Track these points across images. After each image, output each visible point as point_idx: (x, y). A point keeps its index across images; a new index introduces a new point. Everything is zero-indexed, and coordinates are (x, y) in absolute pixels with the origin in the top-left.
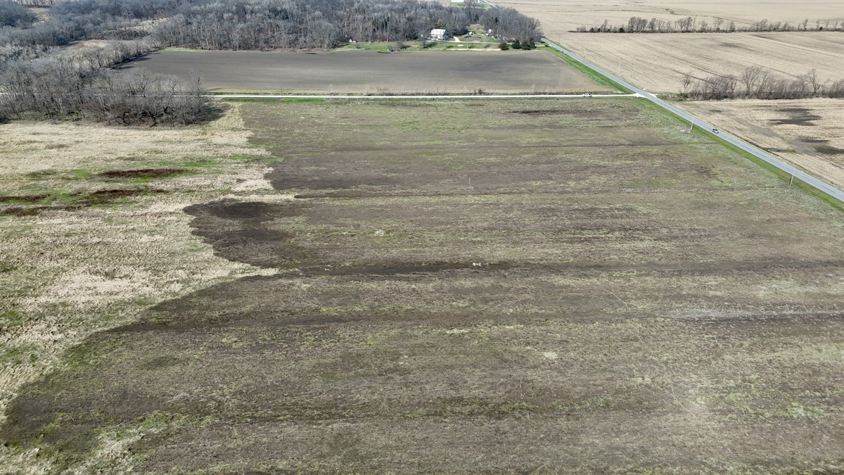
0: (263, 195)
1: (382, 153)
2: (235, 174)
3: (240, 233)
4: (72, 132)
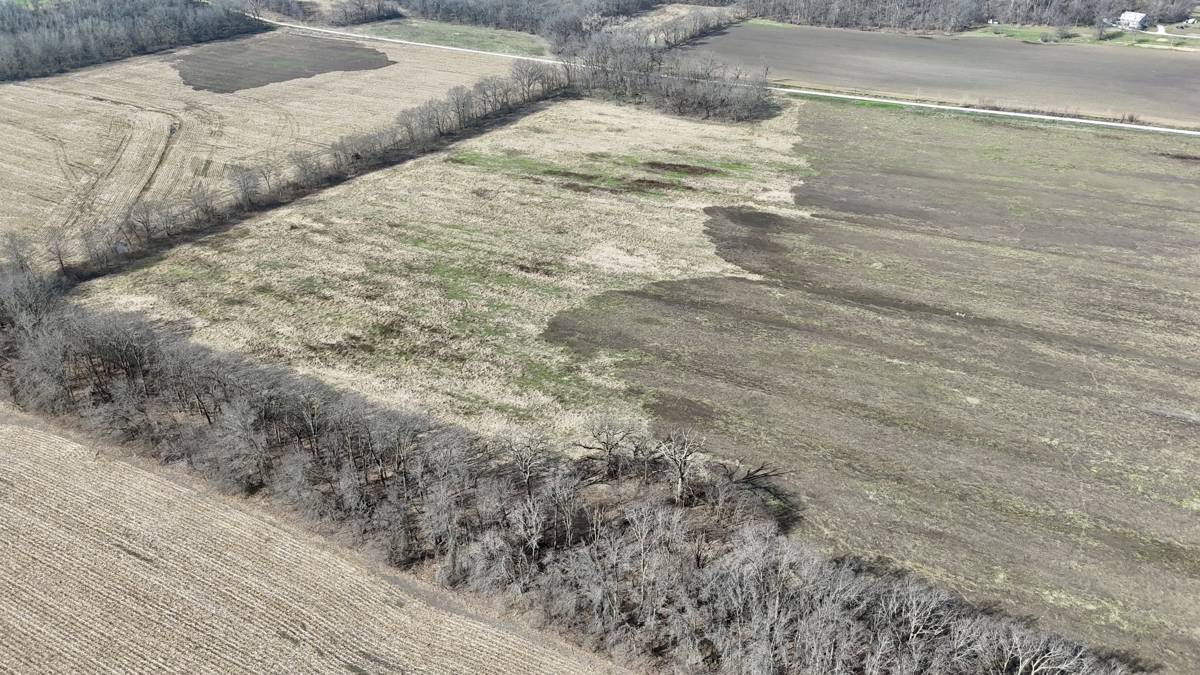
0: (781, 207)
3: (744, 240)
4: (631, 117)
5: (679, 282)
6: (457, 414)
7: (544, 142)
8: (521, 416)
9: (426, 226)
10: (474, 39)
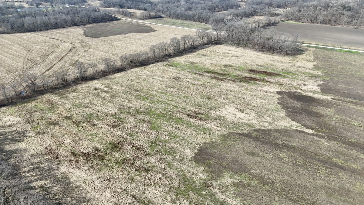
0: (315, 94)
2: (304, 81)
4: (242, 52)
9: (150, 92)
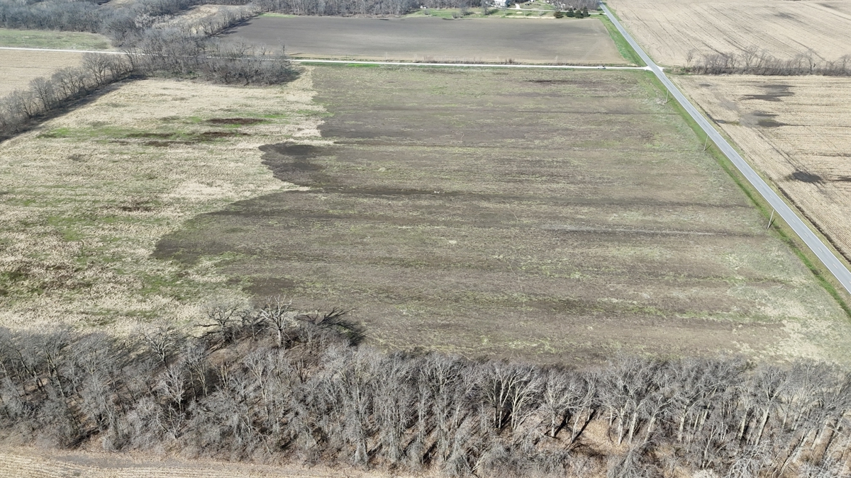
0: (313, 140)
1: (407, 113)
2: (298, 124)
3: (292, 165)
4: (190, 88)
5: (251, 200)
6: (94, 326)
7: (122, 114)
8: (147, 317)
9: (32, 189)
10: (43, 40)
